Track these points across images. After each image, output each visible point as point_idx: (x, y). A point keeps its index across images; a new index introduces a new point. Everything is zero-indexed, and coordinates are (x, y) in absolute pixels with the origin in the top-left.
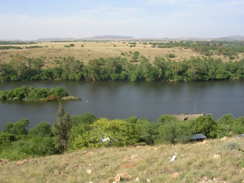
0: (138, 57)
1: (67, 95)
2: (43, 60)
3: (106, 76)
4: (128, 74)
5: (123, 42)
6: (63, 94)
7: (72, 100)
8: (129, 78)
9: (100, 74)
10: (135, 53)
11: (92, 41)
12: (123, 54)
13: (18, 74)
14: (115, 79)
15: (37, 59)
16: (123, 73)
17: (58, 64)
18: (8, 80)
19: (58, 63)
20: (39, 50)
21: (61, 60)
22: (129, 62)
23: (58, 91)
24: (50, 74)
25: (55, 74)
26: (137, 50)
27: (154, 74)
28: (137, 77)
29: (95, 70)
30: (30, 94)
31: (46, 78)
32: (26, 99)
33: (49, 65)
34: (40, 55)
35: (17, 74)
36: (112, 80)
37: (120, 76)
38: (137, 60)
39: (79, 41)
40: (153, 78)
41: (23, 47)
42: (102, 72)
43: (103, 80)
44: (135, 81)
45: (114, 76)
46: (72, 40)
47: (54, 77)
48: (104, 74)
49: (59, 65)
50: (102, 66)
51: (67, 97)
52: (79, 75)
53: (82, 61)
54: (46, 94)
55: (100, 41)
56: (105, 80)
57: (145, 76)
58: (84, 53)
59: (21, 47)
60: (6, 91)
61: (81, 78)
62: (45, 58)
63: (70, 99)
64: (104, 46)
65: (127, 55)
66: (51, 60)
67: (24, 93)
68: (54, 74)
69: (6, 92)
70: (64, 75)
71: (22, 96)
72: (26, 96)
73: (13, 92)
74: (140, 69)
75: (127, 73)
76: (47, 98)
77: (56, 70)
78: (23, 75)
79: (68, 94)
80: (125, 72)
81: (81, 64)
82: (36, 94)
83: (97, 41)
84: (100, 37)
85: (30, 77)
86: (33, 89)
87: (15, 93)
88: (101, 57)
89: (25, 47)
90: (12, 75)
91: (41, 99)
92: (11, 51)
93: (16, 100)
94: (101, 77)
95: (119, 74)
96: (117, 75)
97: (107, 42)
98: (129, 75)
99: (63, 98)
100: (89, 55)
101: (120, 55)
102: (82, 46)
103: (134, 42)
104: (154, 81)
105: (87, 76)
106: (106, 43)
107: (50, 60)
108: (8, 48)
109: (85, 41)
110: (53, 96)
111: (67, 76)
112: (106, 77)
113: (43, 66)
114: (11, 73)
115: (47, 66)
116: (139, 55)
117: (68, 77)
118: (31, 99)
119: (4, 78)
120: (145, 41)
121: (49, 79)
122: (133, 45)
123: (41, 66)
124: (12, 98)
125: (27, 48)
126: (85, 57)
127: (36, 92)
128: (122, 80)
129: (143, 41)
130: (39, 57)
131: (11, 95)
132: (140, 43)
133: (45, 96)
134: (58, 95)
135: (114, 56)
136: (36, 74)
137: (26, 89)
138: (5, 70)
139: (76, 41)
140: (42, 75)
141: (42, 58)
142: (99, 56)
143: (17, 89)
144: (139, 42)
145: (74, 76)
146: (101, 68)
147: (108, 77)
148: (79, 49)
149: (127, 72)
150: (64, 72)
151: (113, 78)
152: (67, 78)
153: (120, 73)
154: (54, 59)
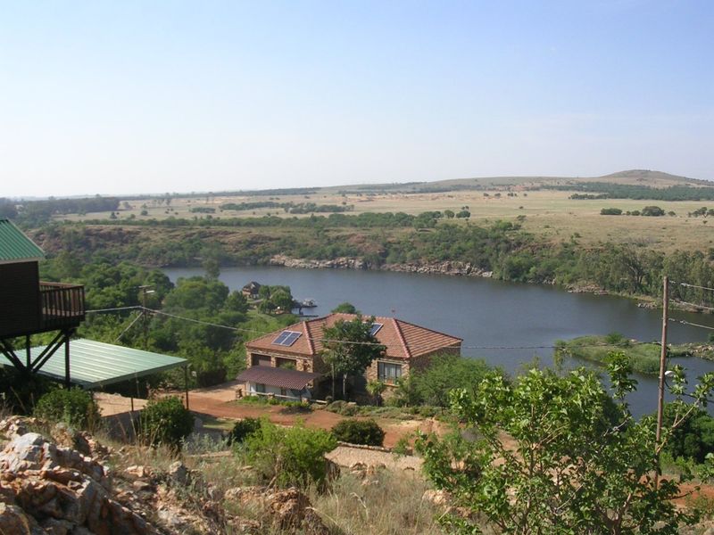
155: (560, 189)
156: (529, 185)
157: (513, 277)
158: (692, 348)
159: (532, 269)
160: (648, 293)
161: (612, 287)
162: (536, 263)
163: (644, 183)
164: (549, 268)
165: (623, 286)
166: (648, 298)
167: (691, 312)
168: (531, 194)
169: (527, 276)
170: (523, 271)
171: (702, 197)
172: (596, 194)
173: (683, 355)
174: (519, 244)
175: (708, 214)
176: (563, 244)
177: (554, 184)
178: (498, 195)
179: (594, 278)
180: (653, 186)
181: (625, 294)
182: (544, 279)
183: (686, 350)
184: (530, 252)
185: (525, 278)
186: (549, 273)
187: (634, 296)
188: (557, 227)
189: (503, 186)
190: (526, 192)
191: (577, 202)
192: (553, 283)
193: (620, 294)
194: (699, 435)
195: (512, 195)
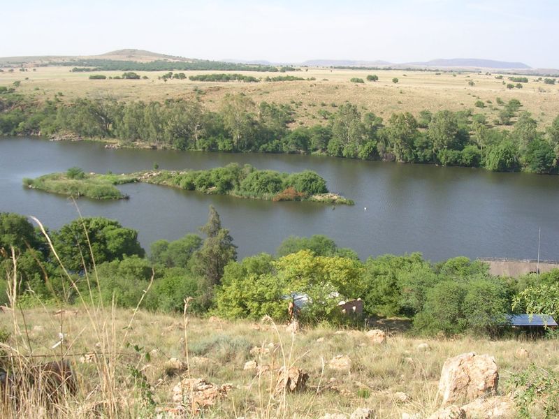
0: (514, 112)
1: (325, 191)
2: (295, 108)
3: (428, 153)
4: (480, 152)
5: (498, 75)
6: (314, 188)
7: (333, 202)
8: (482, 163)
9: (415, 148)
10: (511, 103)
11: (425, 70)
12: (480, 105)
13: (235, 137)
14: (448, 161)
15: (282, 107)
16: (469, 148)
17: (326, 119)
18: (213, 149)
19: (327, 116)
20: (289, 85)
21: (333, 111)
22: (493, 124)
23: (304, 180)
24: (303, 141)
25: (314, 141)
26: (516, 97)
27: (543, 157)
28: (500, 161)
29: (403, 138)
30: (243, 181)
31: (293, 148)
32: (233, 193)
33: (305, 122)
34: (289, 98)
35: (232, 138)
36: (441, 164)
37: (460, 157)
38: (512, 119)
39: (395, 69)
40: (539, 167)
41: (261, 78)
42: (419, 144)
43: (419, 163)
44: (494, 171)
45: (445, 155)
46: (382, 67)
47: (311, 149)
48: (422, 148)
49: (328, 120)
50: (422, 131)
51: (322, 195)
52: (366, 147)
53: (382, 116)
54: (278, 185)
55: (445, 72)
56: (425, 162)
57: (520, 159)
58: (389, 97)
59: (257, 78)
60: (197, 172)
61: (370, 154)
62: (301, 104)
63: (329, 200)
64: (448, 84)
65: (491, 107)
66: (311, 111)
67: (231, 180)
68: (312, 142)
69: (195, 174)
70: (332, 145)
71: (228, 185)
72: (236, 186)
73: (210, 175)
74: (511, 143)
75: (478, 151)
76: (280, 195)
77: (317, 134)
78: (245, 139)
79: (326, 189)
80: (474, 148)
81: (378, 123)
82: (255, 184)
83: (437, 71)
84: (448, 60)
85: (260, 144)
86: (252, 171)
87: (213, 177)
88: (427, 108)
89: (266, 77)
90: (222, 138)
91: (267, 196)
92: (229, 85)
93: (214, 193)
94: (416, 156)
95: (459, 152)
96: (452, 154)
97: (460, 73)
98: (482, 156)
99: (313, 196)
100: (400, 103)
101: (473, 107)
102: (396, 81)
103: (523, 77)
104: (541, 174)
105: (384, 152)
106: (458, 76)
107: (309, 108)
108: (228, 79)
109: (408, 69)
110: (292, 190)
111: (341, 148)
112: (428, 157)
113: (293, 121)
114: (220, 135)
115: (302, 124)
116: (520, 108)
117: (341, 150)
118: (245, 194)
119: (204, 143)
120: (553, 76)
121: (299, 153)
122: (515, 84)
123: (288, 122)
124: (207, 188)
125: (268, 79)
126: (389, 107)
127: (257, 179)
128: (464, 165)
129: (549, 76)
130: (286, 102)
131: (205, 181)
132: (540, 79)
133: (276, 190)
134: (304, 190)
135: (456, 108)
136: (273, 138)
137: (236, 172)
138: (208, 126)
139: (389, 69)
140: (286, 142)
141: (294, 104)
142: (423, 107)
143: (219, 168)
144: (537, 78)
145: (354, 149)
146: (420, 135)
147: (432, 156)
148: (379, 88)
149: (479, 148)
150: (333, 137)
151: (443, 160)
152: (340, 152)
153: (461, 149)
154: (319, 107)
155: (65, 65)
156: (39, 62)
157: (4, 132)
158: (140, 176)
159: (21, 124)
160: (114, 137)
161: (86, 134)
162: (24, 119)
163: (132, 59)
164: (35, 123)
165: (95, 133)
166: (114, 141)
167: (148, 149)
168: (40, 69)
169: (16, 130)
170: (13, 127)
171: (175, 68)
172: (92, 68)
173: (132, 181)
174: (11, 104)
175: (174, 77)
176: (48, 102)
177: (60, 61)
178: (12, 71)
179: (71, 127)
180: (139, 61)
181: (97, 139)
182: (31, 132)
183: (135, 177)
184: (21, 109)
185: (15, 132)
186: (35, 127)
187: (104, 140)
188: (46, 89)
189: (17, 63)
190: (36, 68)
191: (76, 73)
192: (39, 134)
193: (92, 140)
194: (105, 244)
195: (24, 70)
